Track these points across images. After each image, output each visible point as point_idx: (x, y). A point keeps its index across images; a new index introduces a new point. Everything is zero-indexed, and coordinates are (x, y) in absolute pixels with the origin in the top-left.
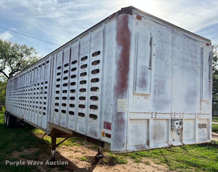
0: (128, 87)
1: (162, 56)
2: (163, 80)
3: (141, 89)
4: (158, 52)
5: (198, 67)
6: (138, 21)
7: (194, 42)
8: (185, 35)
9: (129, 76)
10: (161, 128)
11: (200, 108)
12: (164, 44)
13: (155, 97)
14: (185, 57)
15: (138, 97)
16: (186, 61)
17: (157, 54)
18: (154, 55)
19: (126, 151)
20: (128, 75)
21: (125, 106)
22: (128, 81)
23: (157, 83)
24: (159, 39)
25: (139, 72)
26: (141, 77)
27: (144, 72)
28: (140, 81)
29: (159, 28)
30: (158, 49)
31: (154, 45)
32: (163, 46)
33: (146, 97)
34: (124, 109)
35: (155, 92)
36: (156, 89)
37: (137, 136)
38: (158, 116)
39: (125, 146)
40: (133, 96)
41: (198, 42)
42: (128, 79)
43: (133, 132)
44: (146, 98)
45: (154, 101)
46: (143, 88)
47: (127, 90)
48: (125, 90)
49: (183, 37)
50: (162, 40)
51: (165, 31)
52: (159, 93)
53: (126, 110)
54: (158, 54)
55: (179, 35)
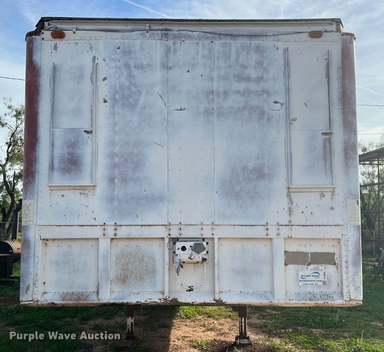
0: (36, 176)
1: (131, 100)
2: (136, 151)
3: (67, 176)
4: (116, 92)
5: (276, 102)
6: (58, 41)
7: (255, 42)
8: (210, 33)
9: (37, 154)
10: (146, 259)
11: (287, 209)
12: (135, 72)
13: (114, 190)
14: (214, 88)
15: (63, 192)
16: (222, 96)
17: (115, 98)
18: (105, 101)
19: (32, 301)
20: (36, 152)
21: (30, 213)
22: (35, 164)
23: (117, 160)
24: (118, 64)
25: (58, 143)
26: (66, 152)
27: (73, 140)
28: (62, 160)
29: (117, 41)
30: (117, 86)
31: (105, 79)
32: (130, 76)
33: (85, 192)
34: (28, 220)
35: (112, 180)
36: (114, 172)
37: (70, 274)
38: (123, 232)
39: (30, 292)
40: (50, 191)
41: (272, 38)
42: (35, 160)
43: (58, 264)
44: (84, 194)
45: (111, 200)
46: (72, 173)
47: (34, 181)
48: (29, 182)
49: (207, 38)
50: (127, 66)
51: (138, 42)
52: (125, 180)
53: (33, 221)
54: (117, 96)
55: (190, 37)
